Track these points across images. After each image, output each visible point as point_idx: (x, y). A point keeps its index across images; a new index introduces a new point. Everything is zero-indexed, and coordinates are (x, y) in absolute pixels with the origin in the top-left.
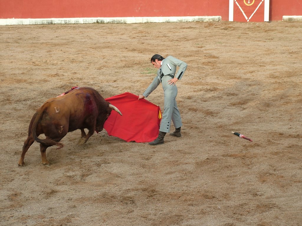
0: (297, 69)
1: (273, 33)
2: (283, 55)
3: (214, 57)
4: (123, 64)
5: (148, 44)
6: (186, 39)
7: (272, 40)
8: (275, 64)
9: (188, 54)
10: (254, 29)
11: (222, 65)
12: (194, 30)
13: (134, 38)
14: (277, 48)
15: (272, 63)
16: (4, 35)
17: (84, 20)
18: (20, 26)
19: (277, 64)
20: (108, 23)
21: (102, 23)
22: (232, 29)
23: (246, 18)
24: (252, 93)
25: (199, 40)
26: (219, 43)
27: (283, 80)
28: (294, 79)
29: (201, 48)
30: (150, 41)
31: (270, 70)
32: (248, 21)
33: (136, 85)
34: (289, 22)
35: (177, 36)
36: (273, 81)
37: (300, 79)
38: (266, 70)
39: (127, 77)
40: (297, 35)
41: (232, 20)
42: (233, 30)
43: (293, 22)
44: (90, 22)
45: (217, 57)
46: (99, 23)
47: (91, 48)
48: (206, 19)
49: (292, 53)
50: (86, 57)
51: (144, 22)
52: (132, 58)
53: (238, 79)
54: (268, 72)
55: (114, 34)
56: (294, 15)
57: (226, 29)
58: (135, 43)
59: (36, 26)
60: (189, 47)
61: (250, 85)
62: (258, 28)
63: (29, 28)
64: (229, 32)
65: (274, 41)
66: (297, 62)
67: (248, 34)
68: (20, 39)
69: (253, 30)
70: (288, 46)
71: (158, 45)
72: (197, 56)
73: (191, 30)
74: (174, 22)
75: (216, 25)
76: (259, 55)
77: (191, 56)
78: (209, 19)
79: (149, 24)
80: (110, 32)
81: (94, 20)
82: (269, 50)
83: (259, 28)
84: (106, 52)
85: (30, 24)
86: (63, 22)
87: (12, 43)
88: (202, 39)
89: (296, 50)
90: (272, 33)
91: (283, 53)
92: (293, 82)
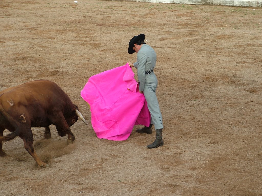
2: (23, 31)
7: (10, 15)
8: (14, 40)
14: (15, 24)
15: (12, 39)
19: (16, 39)
27: (23, 55)
31: (9, 46)
37: (40, 54)
38: (6, 46)
40: (34, 11)
49: (31, 29)
65: (12, 17)
66: (36, 38)
70: (27, 22)
82: (7, 26)
89: (34, 26)
91: (22, 29)
92: (33, 57)
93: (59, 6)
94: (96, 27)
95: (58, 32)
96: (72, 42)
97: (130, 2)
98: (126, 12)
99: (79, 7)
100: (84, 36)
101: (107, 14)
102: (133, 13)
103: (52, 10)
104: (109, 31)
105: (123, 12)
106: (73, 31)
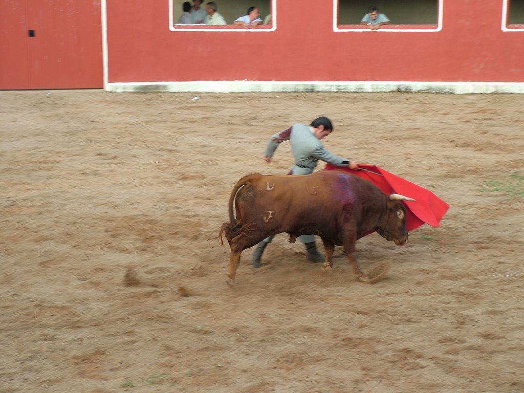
4: (443, 171)
5: (495, 134)
13: (468, 122)
16: (226, 110)
17: (372, 85)
18: (255, 94)
20: (419, 92)
21: (408, 91)
30: (501, 128)
33: (467, 211)
39: (450, 196)
44: (384, 91)
46: (401, 92)
47: (383, 137)
50: (373, 155)
51: (489, 92)
52: (462, 161)
55: (429, 114)
58: (469, 132)
59: (284, 95)
63: (270, 98)
68: (254, 118)
71: (515, 137)
80: (421, 109)
81: (392, 85)
84: (413, 147)
85: (272, 92)
86: (334, 89)
87: (239, 125)
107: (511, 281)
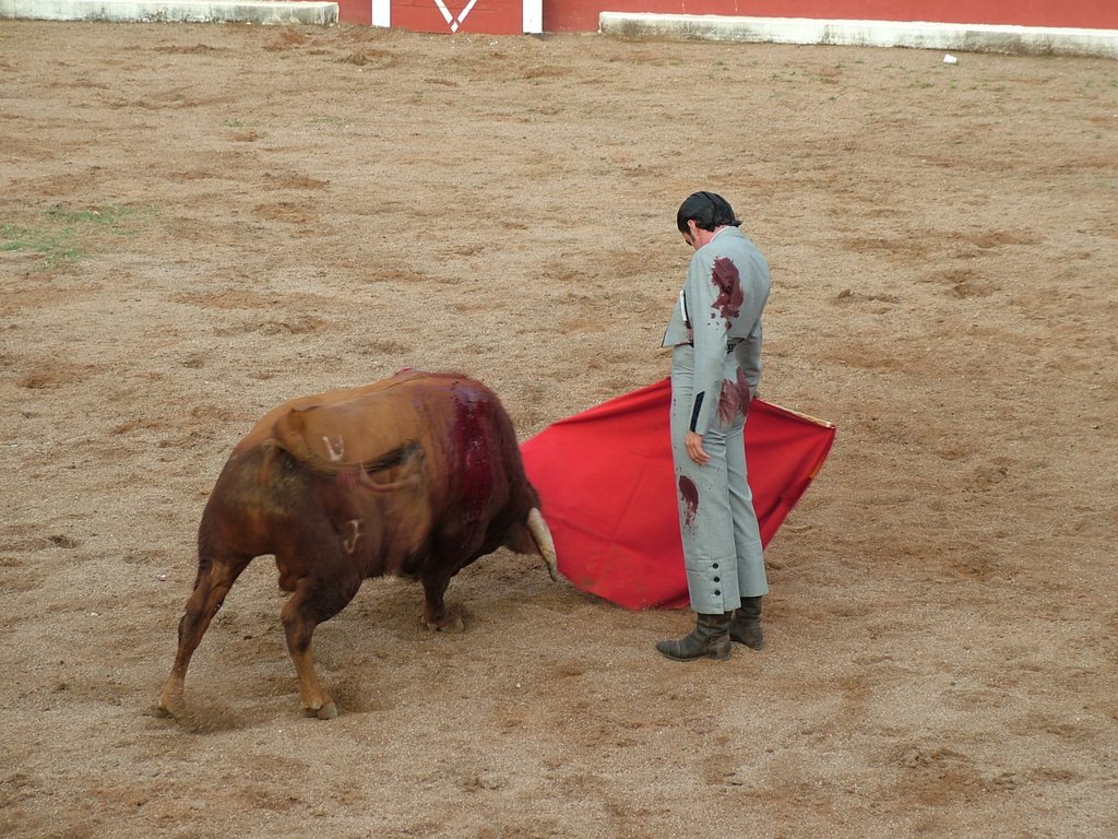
0: (658, 244)
1: (559, 83)
2: (602, 180)
3: (306, 183)
5: (7, 116)
6: (183, 100)
7: (555, 113)
8: (567, 218)
9: (192, 167)
10: (483, 65)
11: (341, 220)
12: (220, 61)
14: (575, 149)
15: (556, 215)
19: (575, 218)
22: (387, 60)
23: (448, 17)
24: (466, 342)
25: (242, 103)
26: (329, 119)
27: (600, 286)
28: (644, 284)
29: (251, 140)
30: (17, 102)
31: (545, 244)
32: (455, 27)
34: (627, 42)
35: (143, 84)
36: (559, 290)
37: (670, 282)
38: (529, 244)
40: (658, 95)
41: (387, 24)
42: (392, 65)
43: (643, 40)
45: (319, 185)
48: (270, 11)
49: (639, 172)
53: (411, 280)
54: (538, 256)
56: (645, 10)
57: (358, 61)
60: (197, 134)
61: (461, 308)
62: (496, 61)
64: (375, 75)
65: (564, 121)
67: (455, 85)
69: (475, 68)
70: (622, 144)
71: (53, 123)
72: (230, 178)
73: (204, 59)
74: (127, 22)
75: (315, 43)
76: (502, 179)
77: (204, 175)
78: (286, 16)
79: (11, 24)
82: (541, 157)
83: (500, 62)
88: (253, 102)
89: (654, 162)
90: (555, 86)
91: (602, 173)
92: (641, 298)
93: (767, 73)
94: (921, 171)
95: (756, 190)
96: (813, 237)
97: (1087, 63)
98: (1066, 107)
99: (851, 82)
100: (867, 207)
101: (978, 115)
102: (1101, 112)
103: (736, 90)
104: (980, 192)
105: (1048, 107)
106: (818, 186)
107: (53, 456)
